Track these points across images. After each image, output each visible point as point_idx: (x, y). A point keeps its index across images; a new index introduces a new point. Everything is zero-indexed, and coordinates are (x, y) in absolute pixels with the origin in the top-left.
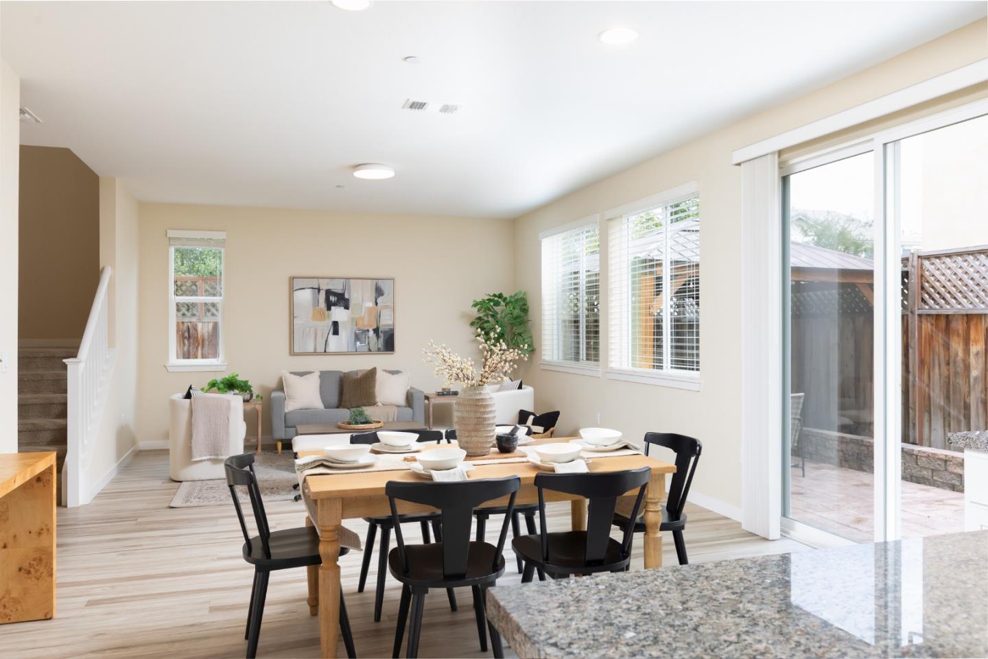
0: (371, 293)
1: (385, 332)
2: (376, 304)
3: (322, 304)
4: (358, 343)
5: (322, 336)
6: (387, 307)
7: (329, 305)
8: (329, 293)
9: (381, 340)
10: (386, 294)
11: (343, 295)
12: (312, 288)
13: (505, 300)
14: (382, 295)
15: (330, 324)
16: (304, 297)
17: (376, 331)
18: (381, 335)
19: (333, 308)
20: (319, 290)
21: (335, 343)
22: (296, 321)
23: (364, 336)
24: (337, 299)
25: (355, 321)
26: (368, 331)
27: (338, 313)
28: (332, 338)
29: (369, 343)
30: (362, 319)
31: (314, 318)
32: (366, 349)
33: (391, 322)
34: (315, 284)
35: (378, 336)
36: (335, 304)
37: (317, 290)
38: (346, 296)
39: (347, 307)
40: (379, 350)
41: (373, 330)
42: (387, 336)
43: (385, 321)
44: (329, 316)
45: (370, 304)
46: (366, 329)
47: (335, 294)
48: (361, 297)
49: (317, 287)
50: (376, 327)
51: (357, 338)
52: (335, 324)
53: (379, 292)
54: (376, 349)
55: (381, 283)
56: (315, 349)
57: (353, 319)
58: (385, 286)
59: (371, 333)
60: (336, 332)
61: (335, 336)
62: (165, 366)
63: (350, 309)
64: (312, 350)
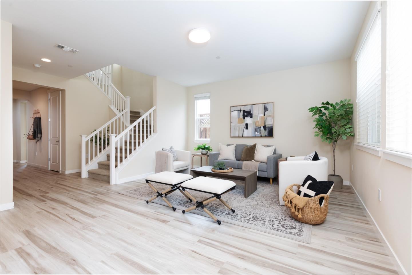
0: (262, 110)
1: (268, 128)
2: (265, 115)
3: (242, 117)
4: (256, 133)
5: (242, 130)
6: (269, 116)
7: (244, 117)
8: (244, 111)
9: (267, 131)
10: (269, 110)
11: (250, 112)
12: (238, 110)
13: (332, 105)
14: (267, 110)
15: (245, 125)
16: (235, 114)
17: (264, 127)
18: (267, 129)
19: (246, 118)
20: (240, 111)
21: (247, 133)
22: (232, 124)
23: (259, 130)
24: (248, 114)
25: (255, 123)
26: (261, 127)
27: (248, 120)
28: (245, 131)
29: (261, 133)
30: (258, 122)
31: (239, 123)
32: (260, 135)
33: (271, 123)
34: (239, 108)
35: (265, 130)
36: (247, 116)
37: (239, 111)
38: (251, 112)
39: (251, 117)
40: (266, 136)
41: (263, 127)
42: (269, 129)
43: (269, 123)
44: (244, 122)
45: (262, 115)
46: (260, 126)
47: (247, 112)
48: (258, 112)
49: (239, 109)
50: (264, 125)
51: (256, 130)
52: (247, 125)
53: (266, 109)
54: (264, 136)
55: (266, 105)
56: (239, 135)
57: (254, 122)
58: (269, 107)
59: (262, 128)
60: (247, 128)
61: (246, 130)
62: (194, 141)
63: (253, 118)
64: (237, 136)
